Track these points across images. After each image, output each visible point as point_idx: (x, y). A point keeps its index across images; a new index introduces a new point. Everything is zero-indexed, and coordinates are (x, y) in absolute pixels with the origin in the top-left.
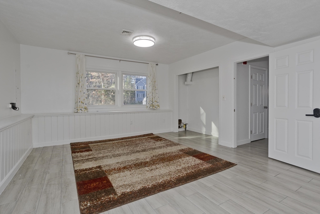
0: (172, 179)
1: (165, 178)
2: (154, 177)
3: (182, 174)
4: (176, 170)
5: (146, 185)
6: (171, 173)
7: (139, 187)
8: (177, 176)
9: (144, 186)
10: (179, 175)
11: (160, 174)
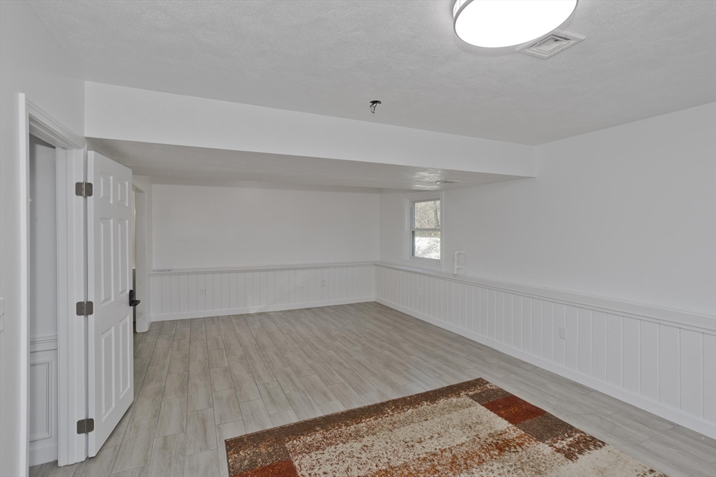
0: (391, 413)
1: (402, 416)
2: (423, 419)
3: (369, 423)
4: (378, 434)
5: (432, 405)
6: (390, 427)
7: (442, 402)
8: (380, 419)
9: (435, 405)
10: (376, 421)
11: (412, 425)
